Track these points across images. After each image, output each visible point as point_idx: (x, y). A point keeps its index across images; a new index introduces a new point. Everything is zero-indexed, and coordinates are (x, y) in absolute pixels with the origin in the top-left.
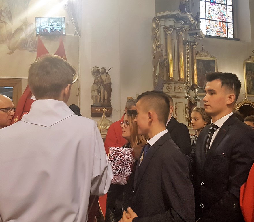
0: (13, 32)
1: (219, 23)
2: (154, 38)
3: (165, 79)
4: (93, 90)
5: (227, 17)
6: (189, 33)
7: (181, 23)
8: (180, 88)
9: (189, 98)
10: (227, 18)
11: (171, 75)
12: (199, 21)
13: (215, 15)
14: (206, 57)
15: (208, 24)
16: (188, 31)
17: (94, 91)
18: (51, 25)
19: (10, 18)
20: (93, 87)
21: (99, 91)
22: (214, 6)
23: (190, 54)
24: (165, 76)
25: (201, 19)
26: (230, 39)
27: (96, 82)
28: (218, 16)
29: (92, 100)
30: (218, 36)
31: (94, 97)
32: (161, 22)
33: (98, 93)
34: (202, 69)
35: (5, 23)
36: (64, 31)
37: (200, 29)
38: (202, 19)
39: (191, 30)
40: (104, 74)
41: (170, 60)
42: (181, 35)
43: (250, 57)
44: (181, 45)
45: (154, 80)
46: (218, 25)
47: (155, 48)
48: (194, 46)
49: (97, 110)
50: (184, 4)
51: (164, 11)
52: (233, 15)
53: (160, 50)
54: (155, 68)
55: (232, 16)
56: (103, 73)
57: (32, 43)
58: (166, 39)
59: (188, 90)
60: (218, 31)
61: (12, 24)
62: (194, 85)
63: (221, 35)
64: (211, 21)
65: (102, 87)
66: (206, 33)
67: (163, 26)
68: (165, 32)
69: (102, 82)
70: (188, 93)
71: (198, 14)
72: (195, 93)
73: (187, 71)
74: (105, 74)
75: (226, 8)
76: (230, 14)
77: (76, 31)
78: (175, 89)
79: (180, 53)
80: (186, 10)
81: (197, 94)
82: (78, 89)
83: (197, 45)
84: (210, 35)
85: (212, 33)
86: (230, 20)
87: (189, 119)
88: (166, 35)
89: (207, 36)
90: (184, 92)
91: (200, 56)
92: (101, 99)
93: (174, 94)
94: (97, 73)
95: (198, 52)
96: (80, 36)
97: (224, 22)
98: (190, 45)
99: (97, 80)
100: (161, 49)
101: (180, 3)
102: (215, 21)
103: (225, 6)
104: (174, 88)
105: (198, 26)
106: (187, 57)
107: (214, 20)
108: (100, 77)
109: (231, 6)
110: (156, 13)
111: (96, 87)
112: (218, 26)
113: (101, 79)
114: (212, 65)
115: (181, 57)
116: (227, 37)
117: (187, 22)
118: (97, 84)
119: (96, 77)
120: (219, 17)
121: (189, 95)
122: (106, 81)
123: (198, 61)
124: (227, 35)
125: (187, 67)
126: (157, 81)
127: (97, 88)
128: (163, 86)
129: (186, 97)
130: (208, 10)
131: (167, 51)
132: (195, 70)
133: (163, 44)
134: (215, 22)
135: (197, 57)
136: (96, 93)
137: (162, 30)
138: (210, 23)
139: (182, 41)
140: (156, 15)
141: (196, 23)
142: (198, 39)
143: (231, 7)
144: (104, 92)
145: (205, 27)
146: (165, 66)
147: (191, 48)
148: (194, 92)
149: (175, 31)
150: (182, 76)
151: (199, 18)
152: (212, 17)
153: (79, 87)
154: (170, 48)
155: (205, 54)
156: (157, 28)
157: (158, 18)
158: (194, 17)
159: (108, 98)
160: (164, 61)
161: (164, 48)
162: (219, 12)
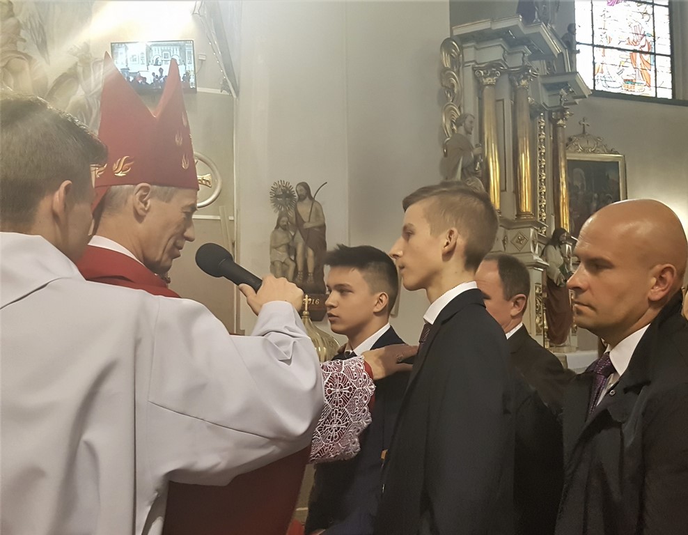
0: (51, 83)
1: (632, 57)
2: (447, 97)
4: (274, 247)
5: (654, 39)
6: (544, 85)
7: (524, 54)
8: (521, 240)
9: (545, 267)
10: (655, 41)
12: (573, 49)
13: (619, 32)
14: (593, 152)
15: (599, 59)
16: (543, 77)
17: (276, 248)
18: (156, 64)
19: (43, 46)
20: (274, 237)
21: (291, 249)
23: (549, 143)
25: (581, 44)
26: (663, 101)
27: (281, 223)
30: (627, 93)
31: (278, 265)
32: (465, 50)
33: (289, 254)
34: (582, 186)
35: (28, 58)
36: (192, 80)
39: (552, 74)
40: (305, 202)
41: (491, 159)
42: (524, 88)
44: (524, 117)
46: (629, 60)
47: (448, 126)
48: (559, 120)
51: (474, 18)
52: (671, 33)
53: (462, 130)
55: (668, 36)
56: (301, 199)
58: (481, 99)
59: (543, 246)
60: (629, 80)
61: (48, 63)
62: (559, 231)
63: (637, 91)
64: (607, 50)
66: (594, 85)
67: (471, 62)
68: (477, 79)
69: (298, 223)
70: (543, 254)
71: (571, 29)
72: (562, 255)
74: (307, 200)
76: (663, 30)
77: (225, 81)
78: (504, 244)
79: (520, 140)
80: (537, 16)
81: (569, 258)
82: (233, 244)
83: (567, 117)
84: (605, 89)
85: (609, 83)
86: (664, 46)
87: (546, 327)
88: (480, 87)
89: (596, 93)
90: (532, 250)
91: (575, 152)
92: (296, 271)
94: (284, 197)
95: (570, 140)
96: (237, 93)
97: (646, 53)
98: (547, 119)
99: (284, 219)
100: (465, 130)
102: (619, 49)
103: (649, 7)
104: (504, 241)
105: (571, 62)
106: (538, 152)
107: (619, 47)
108: (293, 210)
109: (665, 6)
110: (451, 26)
111: (282, 237)
112: (630, 65)
113: (297, 214)
114: (612, 177)
115: (523, 151)
116: (654, 96)
117: (541, 52)
118: (285, 229)
119: (283, 209)
120: (631, 40)
121: (547, 261)
122: (309, 221)
123: (572, 165)
124: (653, 89)
125: (538, 182)
127: (286, 241)
129: (537, 265)
130: (599, 20)
131: (484, 134)
132: (564, 189)
134: (620, 52)
135: (567, 154)
136: (282, 255)
137: (468, 73)
138: (604, 55)
139: (526, 106)
140: (452, 32)
142: (571, 100)
143: (666, 11)
144: (305, 253)
145: (592, 66)
147: (552, 125)
148: (561, 252)
149: (506, 77)
150: (526, 206)
152: (610, 39)
153: (235, 239)
154: (492, 127)
155: (591, 144)
156: (455, 70)
157: (458, 40)
158: (561, 36)
159: (315, 269)
160: (475, 162)
161: (473, 125)
162: (632, 26)
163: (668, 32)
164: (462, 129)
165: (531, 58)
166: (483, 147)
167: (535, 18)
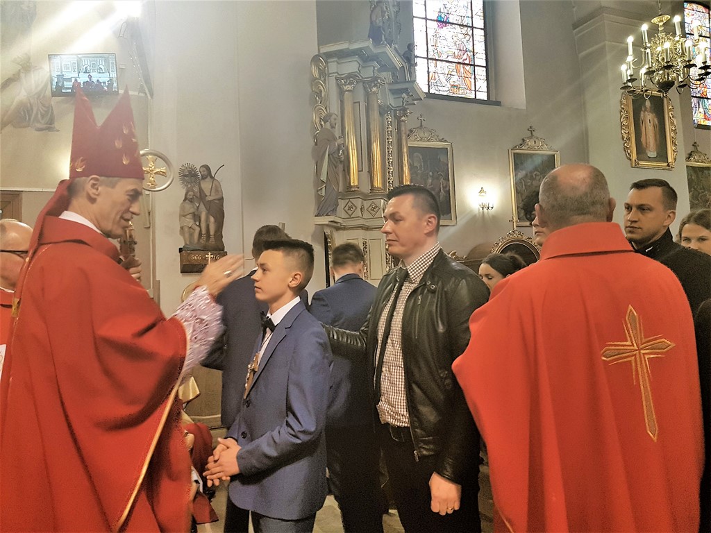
1: (456, 68)
2: (316, 100)
4: (183, 215)
5: (474, 54)
6: (390, 90)
7: (374, 68)
8: (374, 208)
10: (474, 56)
11: (354, 181)
12: (412, 62)
13: (447, 49)
14: (428, 141)
15: (432, 69)
16: (390, 84)
18: (86, 72)
20: (182, 208)
21: (196, 217)
22: (445, 28)
23: (394, 133)
26: (481, 102)
27: (188, 197)
28: (454, 51)
29: (182, 238)
30: (454, 95)
31: (186, 229)
32: (329, 64)
33: (195, 221)
34: (421, 166)
36: (115, 85)
37: (415, 81)
38: (418, 59)
39: (396, 82)
40: (207, 180)
41: (350, 147)
42: (374, 93)
43: (523, 140)
44: (375, 115)
45: (318, 191)
46: (455, 70)
47: (317, 121)
48: (402, 117)
49: (194, 257)
50: (379, 27)
51: (336, 40)
52: (486, 50)
55: (484, 52)
56: (204, 178)
57: (43, 112)
58: (342, 102)
63: (461, 94)
64: (438, 62)
65: (202, 206)
66: (429, 89)
67: (335, 73)
68: (339, 86)
69: (202, 196)
71: (411, 47)
73: (389, 172)
74: (209, 179)
75: (470, 33)
76: (480, 48)
77: (142, 86)
78: (362, 211)
79: (372, 133)
80: (383, 39)
82: (149, 213)
83: (408, 114)
84: (437, 93)
85: (440, 88)
86: (481, 60)
88: (341, 93)
89: (429, 95)
91: (415, 140)
92: (200, 234)
93: (361, 222)
94: (190, 176)
95: (411, 131)
96: (152, 95)
97: (468, 65)
98: (393, 116)
99: (190, 193)
100: (331, 125)
101: (371, 23)
102: (447, 61)
103: (469, 29)
104: (361, 209)
105: (410, 73)
106: (387, 141)
107: (446, 59)
109: (481, 29)
110: (319, 45)
111: (189, 208)
112: (455, 74)
113: (201, 190)
114: (443, 158)
115: (375, 142)
116: (474, 97)
117: (386, 66)
118: (191, 201)
119: (189, 186)
120: (456, 54)
122: (210, 195)
123: (412, 150)
124: (473, 92)
125: (387, 163)
126: (323, 194)
127: (192, 210)
128: (337, 205)
130: (432, 39)
131: (345, 127)
132: (406, 169)
134: (448, 64)
135: (409, 142)
136: (189, 222)
137: (332, 81)
138: (436, 66)
139: (376, 107)
140: (319, 50)
141: (406, 66)
142: (411, 102)
143: (482, 32)
144: (207, 220)
145: (427, 75)
146: (341, 161)
147: (396, 121)
149: (361, 84)
150: (378, 183)
151: (413, 56)
152: (441, 54)
153: (150, 209)
155: (426, 135)
156: (322, 79)
157: (324, 56)
158: (402, 53)
159: (216, 232)
160: (339, 150)
161: (337, 121)
162: (457, 43)
163: (484, 49)
164: (328, 124)
165: (379, 71)
166: (344, 138)
167: (382, 40)
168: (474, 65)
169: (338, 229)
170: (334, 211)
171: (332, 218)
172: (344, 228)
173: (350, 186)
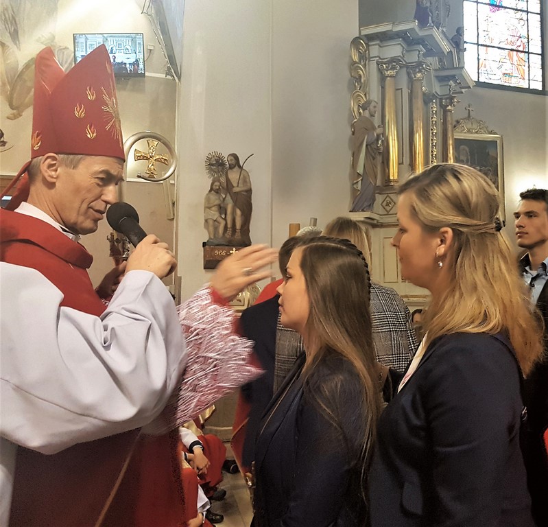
0: (20, 68)
1: (509, 55)
2: (355, 85)
3: (379, 183)
6: (437, 77)
7: (419, 52)
10: (528, 42)
11: (393, 173)
13: (499, 34)
14: (476, 132)
15: (482, 56)
16: (436, 70)
17: (209, 208)
18: (111, 53)
19: (15, 35)
20: (208, 199)
21: (222, 209)
22: (497, 13)
23: (440, 125)
24: (379, 177)
25: (468, 43)
26: (535, 92)
28: (506, 36)
29: (206, 231)
30: (505, 84)
32: (370, 47)
33: (221, 214)
34: (467, 160)
36: (141, 66)
39: (443, 68)
40: (234, 170)
41: (391, 137)
42: (418, 80)
44: (419, 103)
45: (353, 185)
46: (507, 58)
47: (356, 110)
48: (448, 106)
49: (217, 253)
50: (427, 8)
51: (378, 22)
52: (542, 36)
54: (355, 156)
55: (540, 38)
58: (383, 88)
61: (19, 50)
63: (514, 82)
64: (489, 49)
66: (479, 77)
67: (375, 57)
68: (380, 71)
71: (460, 31)
74: (237, 168)
75: (525, 18)
76: (536, 33)
77: (169, 68)
80: (430, 21)
82: (173, 204)
83: (455, 104)
84: (487, 81)
85: (490, 76)
86: (536, 46)
88: (383, 79)
89: (479, 84)
91: (461, 132)
92: (226, 228)
94: (217, 165)
95: (458, 122)
96: (179, 79)
97: (521, 52)
98: (438, 106)
100: (370, 113)
101: (418, 3)
102: (499, 48)
103: (524, 14)
105: (459, 59)
106: (431, 132)
107: (499, 46)
109: (537, 14)
111: (215, 199)
114: (492, 153)
115: (417, 132)
116: (527, 86)
117: (433, 50)
118: (217, 192)
119: (216, 176)
120: (509, 41)
122: (238, 186)
123: (458, 143)
124: (527, 82)
125: (431, 156)
126: (359, 188)
131: (385, 116)
133: (376, 100)
134: (500, 51)
135: (455, 134)
136: (214, 214)
137: (373, 66)
138: (487, 53)
139: (420, 94)
140: (360, 32)
141: (455, 52)
142: (458, 90)
143: (538, 18)
144: (234, 212)
145: (477, 62)
146: (380, 153)
147: (442, 110)
149: (404, 70)
151: (462, 42)
152: (492, 40)
153: (175, 200)
154: (392, 111)
155: (474, 126)
156: (362, 64)
157: (365, 39)
158: (450, 37)
159: (242, 226)
160: (377, 140)
161: (376, 109)
162: (510, 29)
163: (540, 35)
164: (367, 111)
165: (425, 55)
167: (428, 22)
168: (528, 53)
169: (374, 226)
170: (370, 207)
171: (367, 214)
172: (381, 226)
173: (388, 180)
